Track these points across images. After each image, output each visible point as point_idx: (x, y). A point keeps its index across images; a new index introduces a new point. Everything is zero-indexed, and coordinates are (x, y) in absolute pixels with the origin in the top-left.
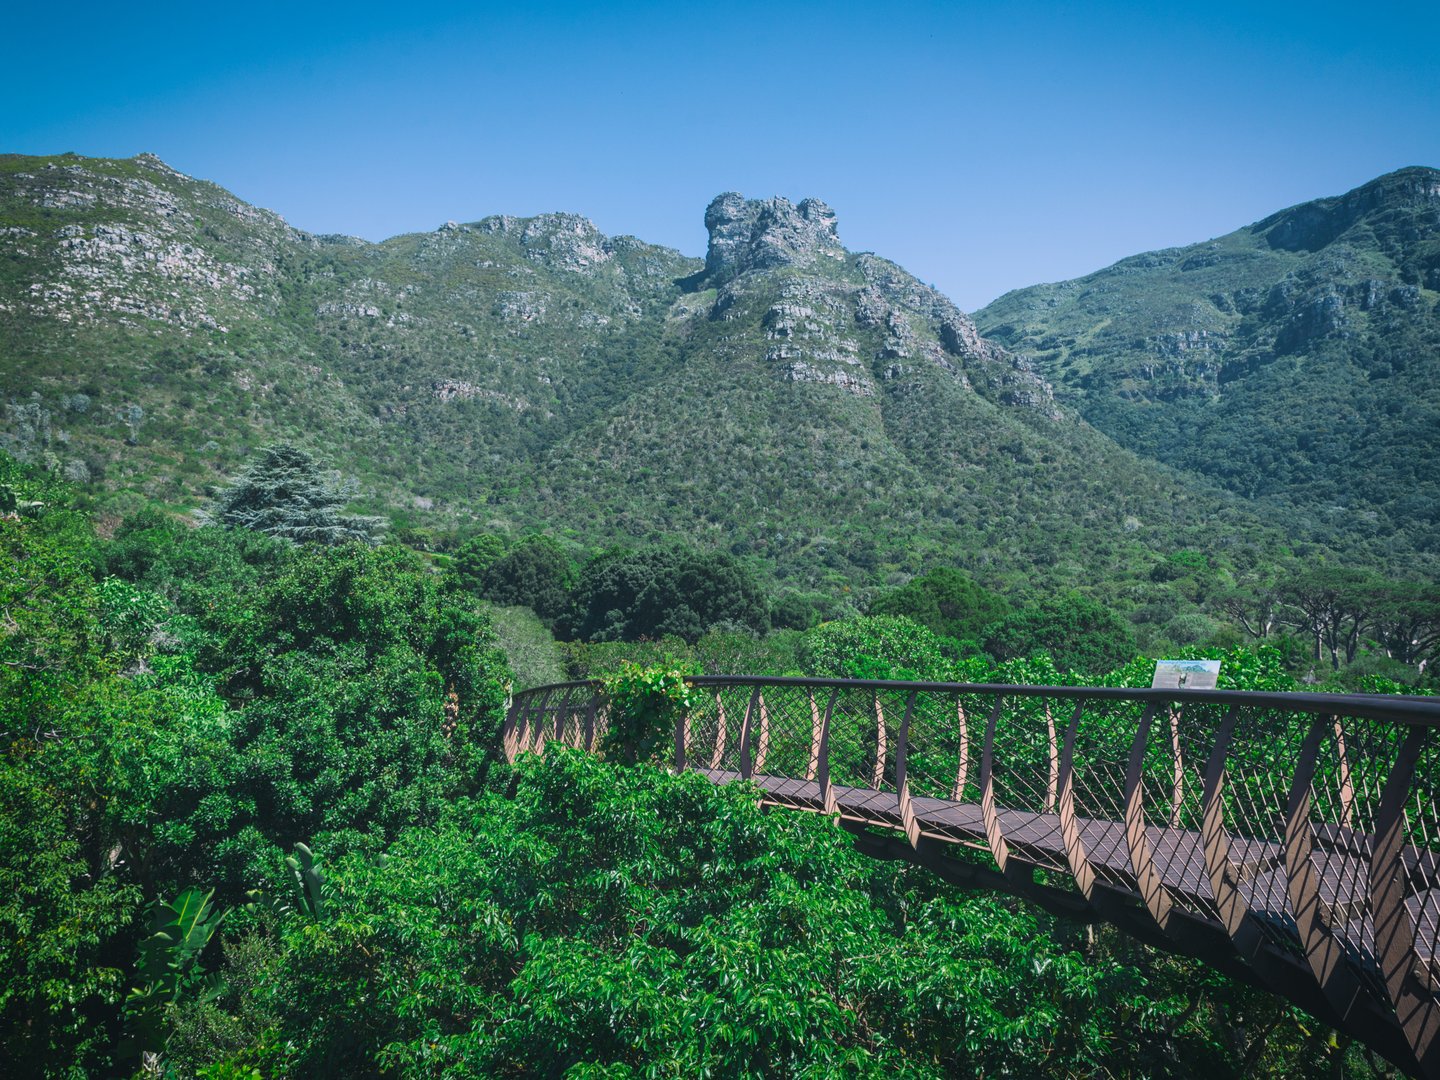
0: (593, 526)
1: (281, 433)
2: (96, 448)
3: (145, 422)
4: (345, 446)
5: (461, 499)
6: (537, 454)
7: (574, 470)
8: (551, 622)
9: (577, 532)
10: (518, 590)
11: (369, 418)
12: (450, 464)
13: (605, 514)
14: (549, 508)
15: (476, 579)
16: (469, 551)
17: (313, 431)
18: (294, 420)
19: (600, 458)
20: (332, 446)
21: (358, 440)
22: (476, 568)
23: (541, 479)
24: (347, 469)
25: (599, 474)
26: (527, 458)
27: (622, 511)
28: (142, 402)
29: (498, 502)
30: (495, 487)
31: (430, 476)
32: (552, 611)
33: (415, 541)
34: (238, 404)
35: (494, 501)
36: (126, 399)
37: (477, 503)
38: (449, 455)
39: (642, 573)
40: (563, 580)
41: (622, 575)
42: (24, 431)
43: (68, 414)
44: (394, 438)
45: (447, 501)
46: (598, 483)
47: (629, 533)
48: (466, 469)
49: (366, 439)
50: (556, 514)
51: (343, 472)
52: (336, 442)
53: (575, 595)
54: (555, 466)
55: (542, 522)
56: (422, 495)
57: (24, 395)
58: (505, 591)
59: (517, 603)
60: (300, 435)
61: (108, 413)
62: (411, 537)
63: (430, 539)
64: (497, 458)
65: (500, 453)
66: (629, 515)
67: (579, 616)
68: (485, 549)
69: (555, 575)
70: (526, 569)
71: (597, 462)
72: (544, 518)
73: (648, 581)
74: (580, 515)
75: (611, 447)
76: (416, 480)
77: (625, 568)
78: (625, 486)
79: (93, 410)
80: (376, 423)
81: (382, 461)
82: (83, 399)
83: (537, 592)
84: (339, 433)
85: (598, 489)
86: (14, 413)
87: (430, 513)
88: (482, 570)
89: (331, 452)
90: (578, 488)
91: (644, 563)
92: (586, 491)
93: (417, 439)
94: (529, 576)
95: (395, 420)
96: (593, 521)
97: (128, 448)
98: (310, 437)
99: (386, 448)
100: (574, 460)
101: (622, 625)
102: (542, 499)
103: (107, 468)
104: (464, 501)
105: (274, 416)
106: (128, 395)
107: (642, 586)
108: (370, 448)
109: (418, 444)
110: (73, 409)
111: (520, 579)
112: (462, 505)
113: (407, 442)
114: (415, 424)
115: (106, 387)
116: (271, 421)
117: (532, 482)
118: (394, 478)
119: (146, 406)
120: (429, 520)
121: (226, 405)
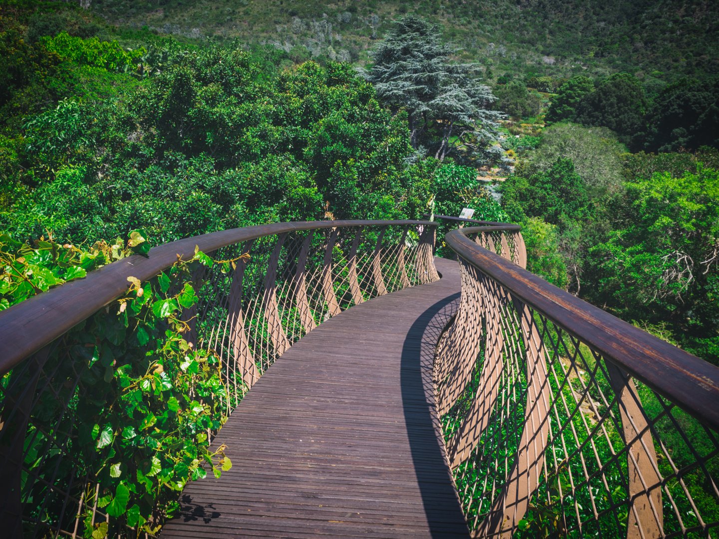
0: (676, 68)
1: (458, 23)
2: (355, 42)
3: (380, 24)
4: (498, 27)
5: (575, 56)
6: (633, 19)
7: (661, 27)
8: (628, 138)
9: (662, 73)
10: (603, 116)
11: (513, 7)
12: (568, 32)
13: (687, 58)
14: (641, 57)
15: (572, 109)
16: (567, 89)
17: (477, 19)
18: (465, 14)
19: (683, 16)
20: (489, 28)
21: (506, 22)
22: (572, 101)
23: (636, 36)
24: (498, 42)
25: (682, 28)
26: (626, 23)
27: (700, 55)
28: (379, 12)
29: (602, 56)
30: (600, 46)
31: (554, 42)
32: (629, 130)
33: (539, 86)
34: (432, 7)
35: (599, 55)
36: (370, 12)
37: (587, 57)
38: (568, 26)
39: (704, 98)
40: (638, 106)
41: (687, 101)
42: (319, 36)
43: (341, 24)
44: (530, 18)
45: (565, 58)
46: (682, 35)
47: (706, 71)
48: (580, 34)
49: (511, 20)
50: (647, 61)
51: (496, 44)
52: (492, 24)
53: (648, 118)
54: (646, 25)
55: (636, 67)
56: (548, 55)
57: (320, 16)
58: (593, 116)
59: (602, 125)
60: (469, 22)
61: (361, 21)
62: (537, 83)
63: (550, 84)
64: (602, 24)
65: (605, 20)
66: (707, 57)
67: (651, 133)
68: (579, 87)
69: (632, 103)
70: (609, 100)
71: (681, 19)
72: (637, 64)
73: (709, 104)
74: (666, 60)
75: (694, 7)
76: (544, 46)
77: (689, 94)
78: (704, 35)
79: (353, 21)
80: (518, 9)
81: (522, 34)
82: (348, 14)
83: (617, 116)
84: (494, 19)
85: (681, 40)
86: (314, 26)
87: (553, 66)
88: (576, 102)
89: (488, 32)
90: (664, 40)
91: (707, 90)
92: (671, 42)
93: (546, 17)
94: (612, 105)
95: (531, 6)
96: (676, 64)
97: (372, 41)
98: (476, 23)
99: (525, 26)
100: (662, 20)
101: (686, 139)
102: (636, 50)
103: (360, 54)
104: (578, 57)
105: (453, 12)
106: (372, 9)
107: (704, 109)
108: (514, 27)
109: (546, 20)
110: (343, 21)
111: (604, 107)
112: (576, 60)
113: (539, 20)
114: (544, 7)
115: (360, 6)
116: (452, 16)
117: (628, 39)
118: (529, 45)
119: (381, 15)
120: (551, 71)
121: (425, 9)
